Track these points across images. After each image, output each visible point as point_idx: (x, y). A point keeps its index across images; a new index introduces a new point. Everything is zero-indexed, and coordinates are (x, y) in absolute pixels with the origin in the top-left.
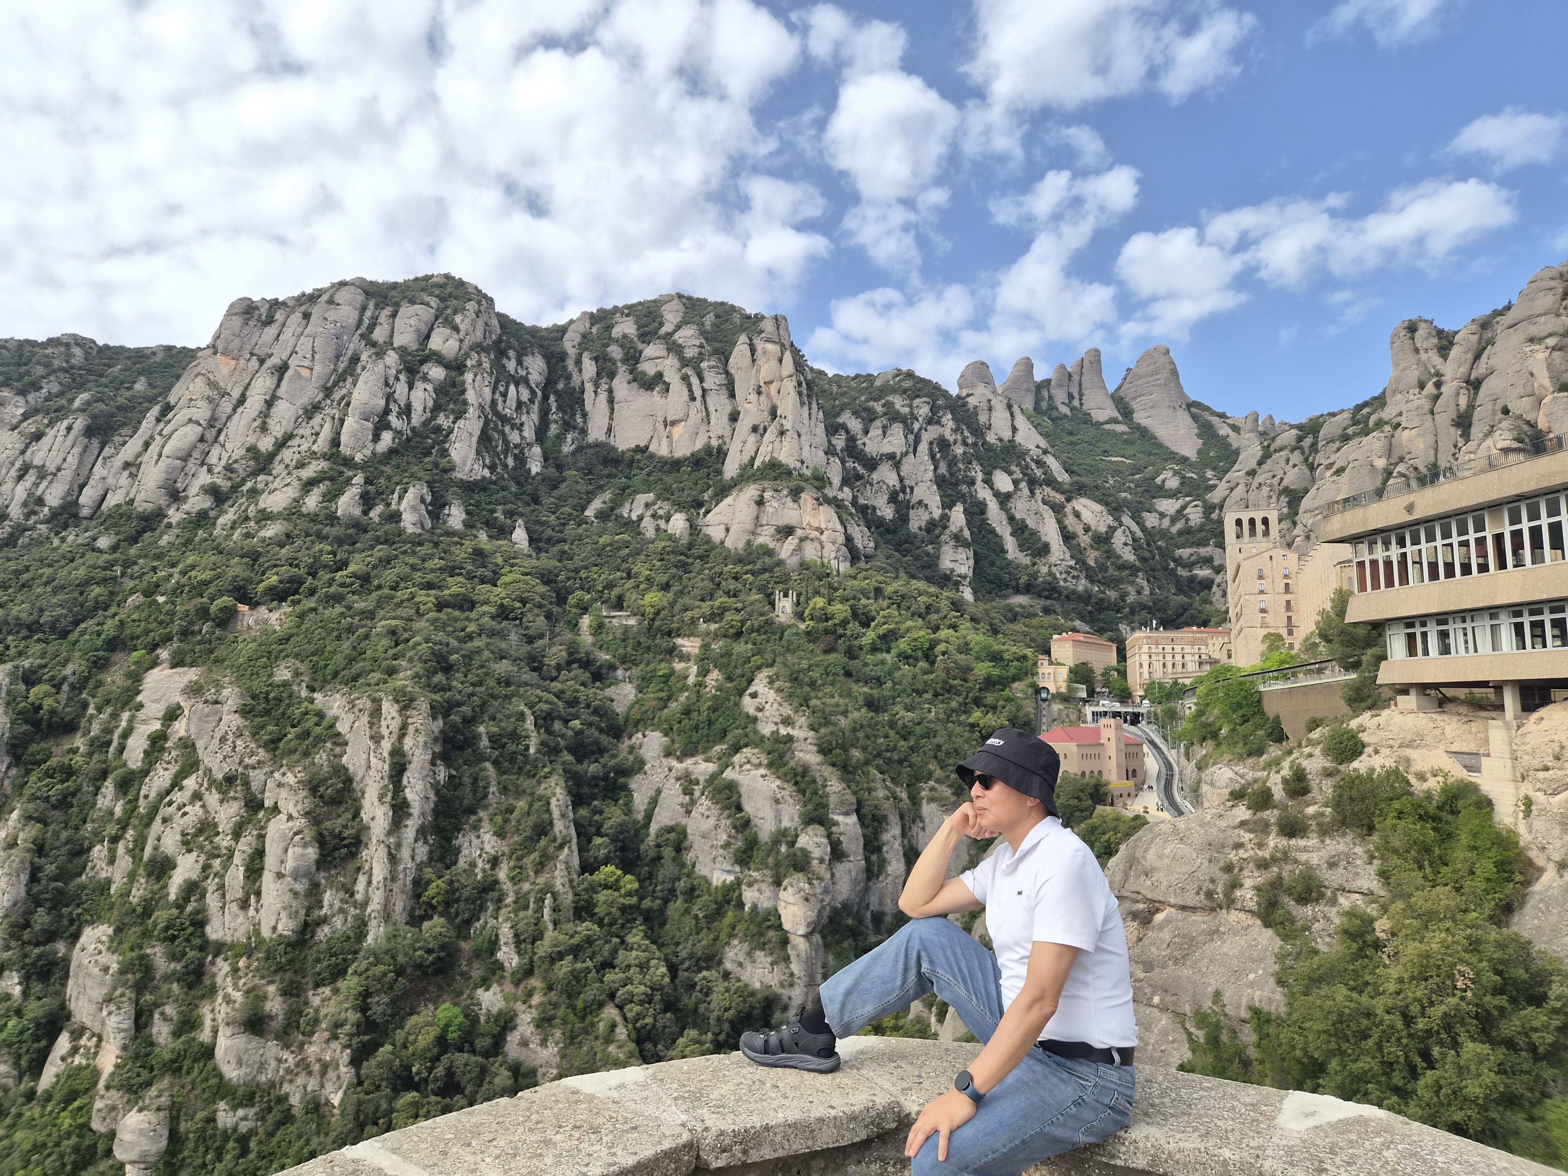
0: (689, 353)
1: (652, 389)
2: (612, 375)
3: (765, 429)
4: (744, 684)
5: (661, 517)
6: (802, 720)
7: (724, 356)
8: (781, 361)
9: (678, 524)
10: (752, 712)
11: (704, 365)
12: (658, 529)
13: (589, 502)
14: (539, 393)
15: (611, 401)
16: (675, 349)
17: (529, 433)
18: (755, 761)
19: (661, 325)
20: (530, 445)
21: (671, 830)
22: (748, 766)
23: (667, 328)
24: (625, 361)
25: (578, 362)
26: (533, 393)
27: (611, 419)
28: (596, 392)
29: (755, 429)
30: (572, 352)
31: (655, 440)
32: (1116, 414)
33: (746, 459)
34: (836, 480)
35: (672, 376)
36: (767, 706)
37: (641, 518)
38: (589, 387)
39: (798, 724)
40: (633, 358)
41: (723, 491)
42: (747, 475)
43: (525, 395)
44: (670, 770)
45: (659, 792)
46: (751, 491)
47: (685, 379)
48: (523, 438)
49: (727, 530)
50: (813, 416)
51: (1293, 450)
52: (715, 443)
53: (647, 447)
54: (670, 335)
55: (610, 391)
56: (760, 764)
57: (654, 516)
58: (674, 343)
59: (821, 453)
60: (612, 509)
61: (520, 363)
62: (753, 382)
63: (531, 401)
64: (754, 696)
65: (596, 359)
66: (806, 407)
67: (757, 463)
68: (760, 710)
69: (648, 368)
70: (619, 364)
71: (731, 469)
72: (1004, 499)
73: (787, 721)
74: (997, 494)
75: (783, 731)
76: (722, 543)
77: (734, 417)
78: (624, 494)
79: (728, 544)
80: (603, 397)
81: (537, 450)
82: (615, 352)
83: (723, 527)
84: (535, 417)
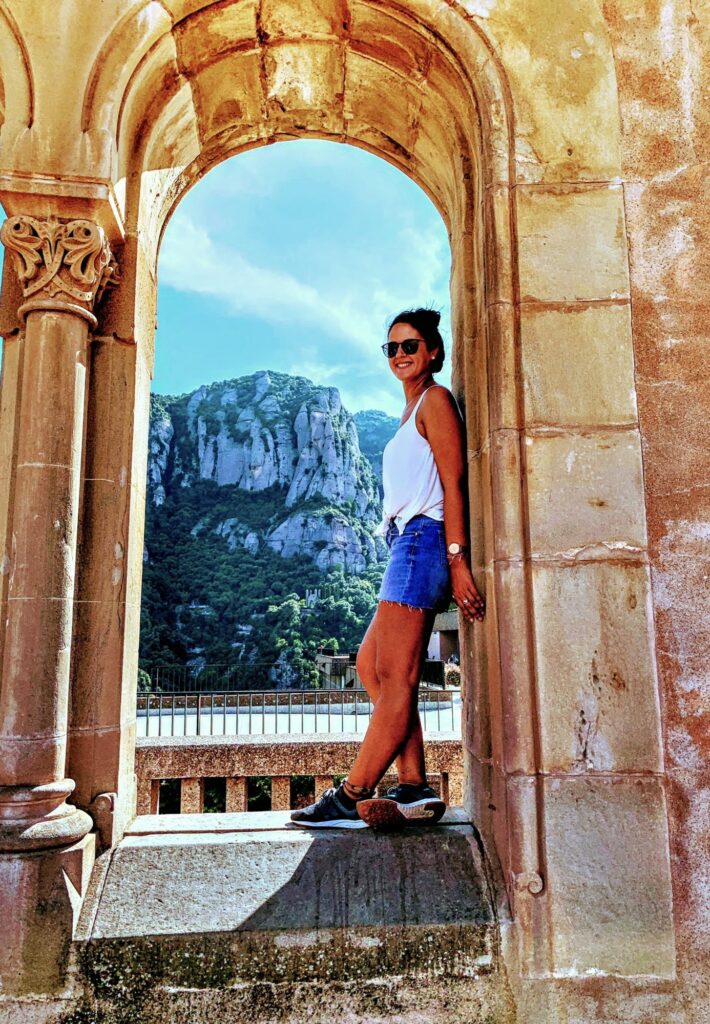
1: (242, 443)
2: (217, 433)
3: (314, 472)
4: (273, 658)
5: (241, 535)
7: (292, 419)
9: (251, 540)
11: (277, 426)
12: (238, 543)
13: (195, 524)
14: (167, 446)
15: (216, 450)
16: (260, 414)
17: (157, 476)
19: (254, 395)
20: (157, 485)
23: (257, 398)
24: (227, 422)
25: (196, 424)
27: (215, 463)
28: (206, 445)
29: (307, 472)
30: (191, 416)
31: (243, 480)
33: (301, 492)
34: (363, 507)
35: (255, 434)
36: (284, 675)
37: (228, 535)
38: (201, 442)
40: (232, 420)
41: (285, 515)
42: (301, 504)
43: (156, 449)
46: (299, 518)
47: (263, 438)
48: (151, 479)
49: (283, 544)
50: (347, 463)
52: (282, 481)
53: (237, 484)
54: (258, 403)
55: (215, 443)
57: (237, 534)
58: (260, 409)
59: (352, 488)
60: (209, 530)
61: (152, 426)
62: (308, 438)
64: (278, 666)
65: (206, 421)
67: (307, 498)
69: (241, 427)
70: (222, 424)
71: (292, 498)
76: (280, 553)
77: (295, 462)
78: (220, 518)
80: (210, 449)
81: (161, 488)
82: (220, 416)
83: (281, 542)
84: (163, 463)
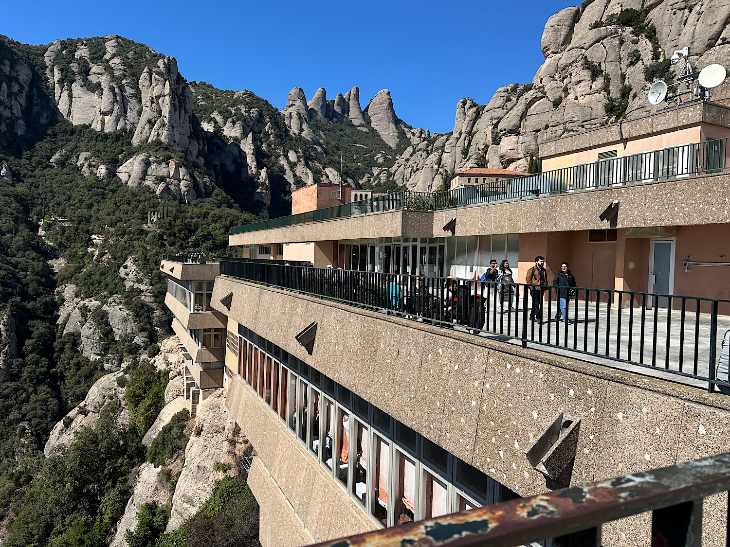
0: (117, 73)
1: (94, 92)
2: (72, 81)
3: (155, 122)
4: (121, 261)
5: (94, 166)
6: (146, 281)
7: (136, 77)
8: (164, 85)
9: (102, 171)
10: (122, 275)
11: (124, 82)
12: (91, 172)
13: (53, 154)
14: (26, 87)
15: (71, 96)
16: (109, 70)
17: (17, 111)
18: (118, 301)
19: (105, 53)
20: (18, 118)
21: (73, 334)
22: (114, 304)
23: (107, 56)
24: (80, 73)
25: (52, 71)
26: (22, 87)
27: (70, 106)
28: (61, 90)
29: (149, 121)
30: (48, 63)
31: (95, 121)
32: (363, 122)
33: (144, 137)
34: (195, 153)
35: (105, 86)
36: (131, 273)
37: (82, 166)
38: (58, 87)
39: (145, 282)
40: (86, 71)
41: (130, 155)
42: (144, 146)
43: (16, 88)
44: (77, 304)
45: (69, 315)
46: (142, 156)
47: (112, 89)
48: (12, 113)
49: (130, 176)
50: (182, 118)
51: (424, 151)
53: (90, 125)
54: (108, 61)
55: (70, 90)
56: (121, 302)
57: (90, 165)
58: (109, 66)
59: (187, 138)
60: (66, 160)
61: (12, 68)
62: (150, 95)
63: (20, 91)
64: (126, 267)
65: (62, 70)
66: (177, 113)
67: (150, 141)
68: (127, 274)
69: (93, 79)
70: (76, 75)
71: (136, 141)
72: (293, 166)
73: (140, 281)
74: (289, 162)
75: (136, 286)
76: (127, 183)
77: (139, 114)
78: (75, 151)
79: (129, 184)
80: (65, 94)
81: (21, 122)
82: (74, 67)
83: (127, 174)
84: (23, 100)
